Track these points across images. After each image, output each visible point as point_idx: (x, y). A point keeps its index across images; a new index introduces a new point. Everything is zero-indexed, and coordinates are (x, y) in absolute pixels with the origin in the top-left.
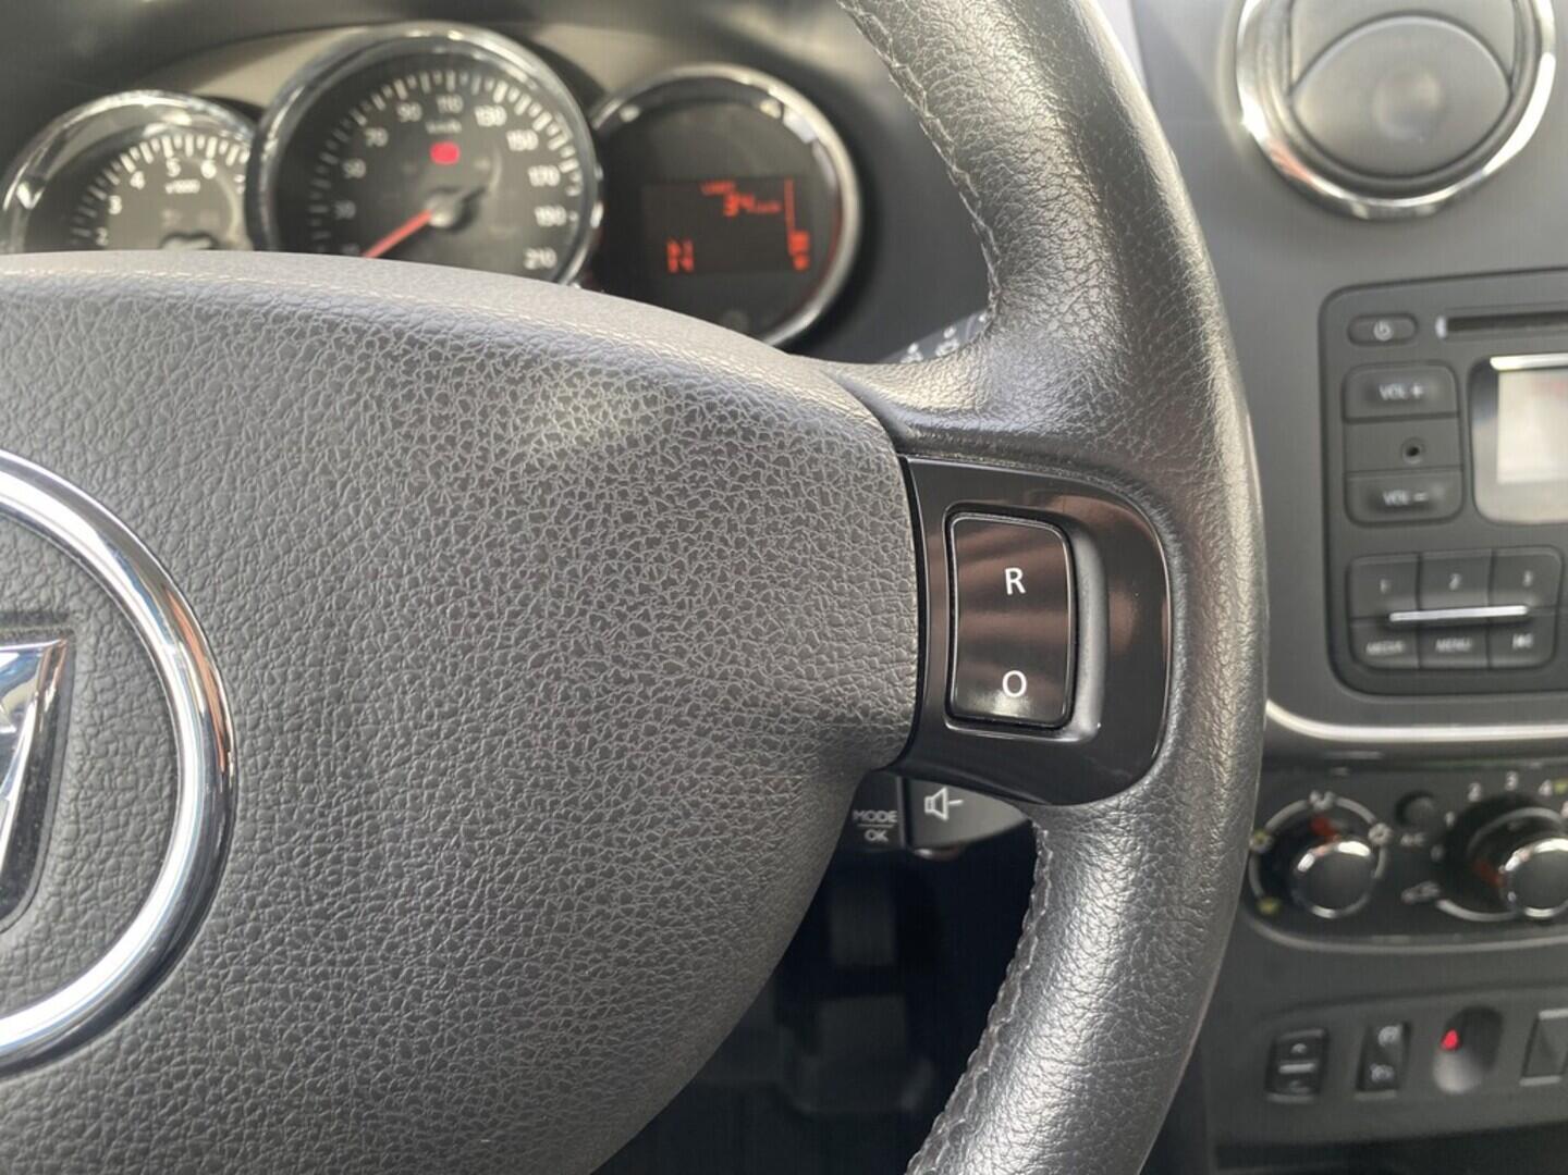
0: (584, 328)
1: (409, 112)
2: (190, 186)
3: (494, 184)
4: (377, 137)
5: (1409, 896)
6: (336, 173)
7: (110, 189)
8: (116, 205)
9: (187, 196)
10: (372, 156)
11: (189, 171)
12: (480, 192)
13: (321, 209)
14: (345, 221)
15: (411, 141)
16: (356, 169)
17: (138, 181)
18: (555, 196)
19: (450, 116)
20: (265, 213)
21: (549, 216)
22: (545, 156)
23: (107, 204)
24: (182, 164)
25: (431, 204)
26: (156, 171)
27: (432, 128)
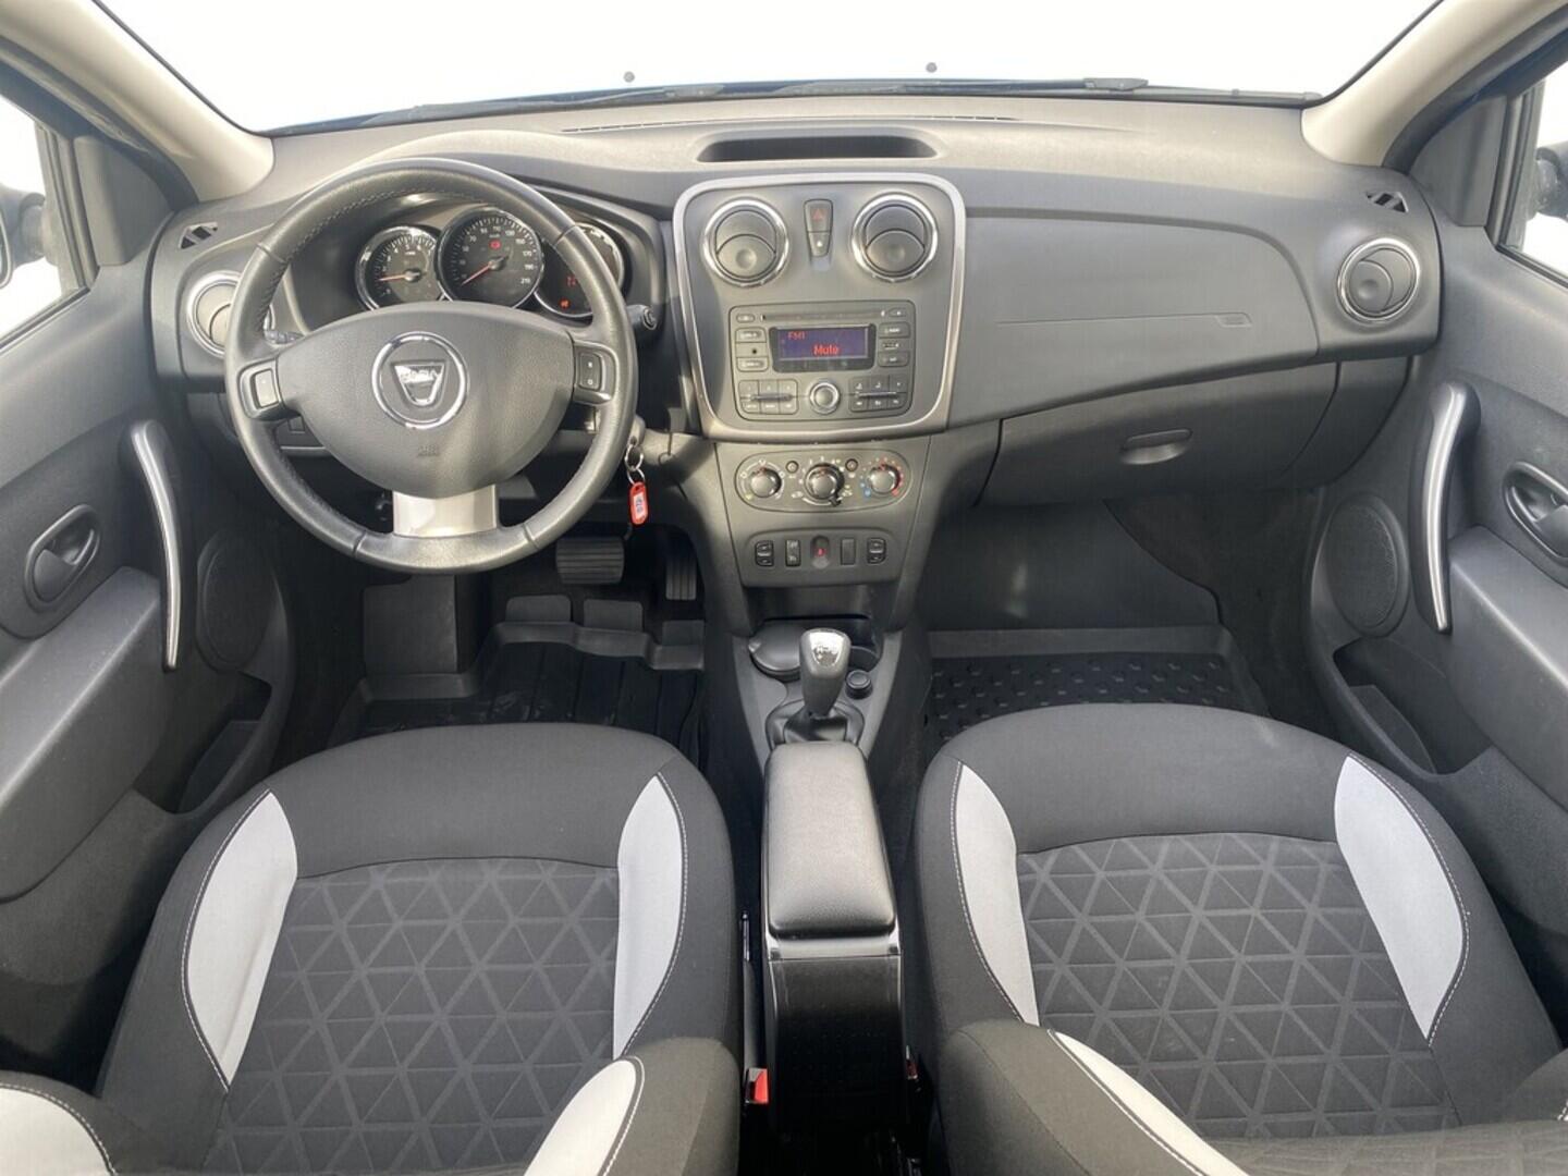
0: (533, 323)
1: (484, 231)
2: (413, 253)
3: (511, 256)
4: (473, 239)
5: (793, 496)
6: (457, 265)
7: (387, 253)
8: (389, 258)
9: (412, 256)
10: (471, 244)
11: (413, 248)
12: (507, 258)
13: (454, 262)
14: (462, 266)
15: (485, 241)
16: (466, 249)
17: (396, 251)
18: (529, 260)
19: (496, 232)
20: (439, 258)
21: (529, 267)
22: (527, 247)
23: (386, 259)
24: (411, 246)
25: (490, 263)
26: (402, 248)
27: (491, 236)
